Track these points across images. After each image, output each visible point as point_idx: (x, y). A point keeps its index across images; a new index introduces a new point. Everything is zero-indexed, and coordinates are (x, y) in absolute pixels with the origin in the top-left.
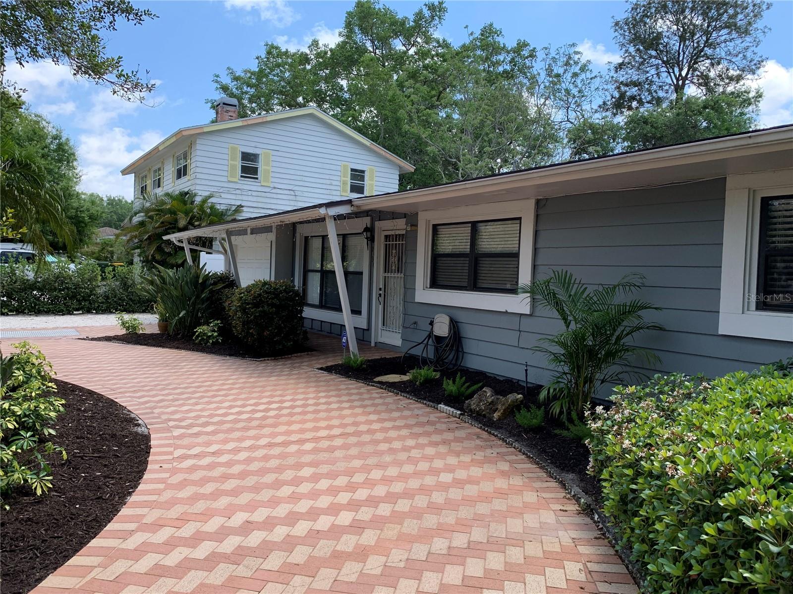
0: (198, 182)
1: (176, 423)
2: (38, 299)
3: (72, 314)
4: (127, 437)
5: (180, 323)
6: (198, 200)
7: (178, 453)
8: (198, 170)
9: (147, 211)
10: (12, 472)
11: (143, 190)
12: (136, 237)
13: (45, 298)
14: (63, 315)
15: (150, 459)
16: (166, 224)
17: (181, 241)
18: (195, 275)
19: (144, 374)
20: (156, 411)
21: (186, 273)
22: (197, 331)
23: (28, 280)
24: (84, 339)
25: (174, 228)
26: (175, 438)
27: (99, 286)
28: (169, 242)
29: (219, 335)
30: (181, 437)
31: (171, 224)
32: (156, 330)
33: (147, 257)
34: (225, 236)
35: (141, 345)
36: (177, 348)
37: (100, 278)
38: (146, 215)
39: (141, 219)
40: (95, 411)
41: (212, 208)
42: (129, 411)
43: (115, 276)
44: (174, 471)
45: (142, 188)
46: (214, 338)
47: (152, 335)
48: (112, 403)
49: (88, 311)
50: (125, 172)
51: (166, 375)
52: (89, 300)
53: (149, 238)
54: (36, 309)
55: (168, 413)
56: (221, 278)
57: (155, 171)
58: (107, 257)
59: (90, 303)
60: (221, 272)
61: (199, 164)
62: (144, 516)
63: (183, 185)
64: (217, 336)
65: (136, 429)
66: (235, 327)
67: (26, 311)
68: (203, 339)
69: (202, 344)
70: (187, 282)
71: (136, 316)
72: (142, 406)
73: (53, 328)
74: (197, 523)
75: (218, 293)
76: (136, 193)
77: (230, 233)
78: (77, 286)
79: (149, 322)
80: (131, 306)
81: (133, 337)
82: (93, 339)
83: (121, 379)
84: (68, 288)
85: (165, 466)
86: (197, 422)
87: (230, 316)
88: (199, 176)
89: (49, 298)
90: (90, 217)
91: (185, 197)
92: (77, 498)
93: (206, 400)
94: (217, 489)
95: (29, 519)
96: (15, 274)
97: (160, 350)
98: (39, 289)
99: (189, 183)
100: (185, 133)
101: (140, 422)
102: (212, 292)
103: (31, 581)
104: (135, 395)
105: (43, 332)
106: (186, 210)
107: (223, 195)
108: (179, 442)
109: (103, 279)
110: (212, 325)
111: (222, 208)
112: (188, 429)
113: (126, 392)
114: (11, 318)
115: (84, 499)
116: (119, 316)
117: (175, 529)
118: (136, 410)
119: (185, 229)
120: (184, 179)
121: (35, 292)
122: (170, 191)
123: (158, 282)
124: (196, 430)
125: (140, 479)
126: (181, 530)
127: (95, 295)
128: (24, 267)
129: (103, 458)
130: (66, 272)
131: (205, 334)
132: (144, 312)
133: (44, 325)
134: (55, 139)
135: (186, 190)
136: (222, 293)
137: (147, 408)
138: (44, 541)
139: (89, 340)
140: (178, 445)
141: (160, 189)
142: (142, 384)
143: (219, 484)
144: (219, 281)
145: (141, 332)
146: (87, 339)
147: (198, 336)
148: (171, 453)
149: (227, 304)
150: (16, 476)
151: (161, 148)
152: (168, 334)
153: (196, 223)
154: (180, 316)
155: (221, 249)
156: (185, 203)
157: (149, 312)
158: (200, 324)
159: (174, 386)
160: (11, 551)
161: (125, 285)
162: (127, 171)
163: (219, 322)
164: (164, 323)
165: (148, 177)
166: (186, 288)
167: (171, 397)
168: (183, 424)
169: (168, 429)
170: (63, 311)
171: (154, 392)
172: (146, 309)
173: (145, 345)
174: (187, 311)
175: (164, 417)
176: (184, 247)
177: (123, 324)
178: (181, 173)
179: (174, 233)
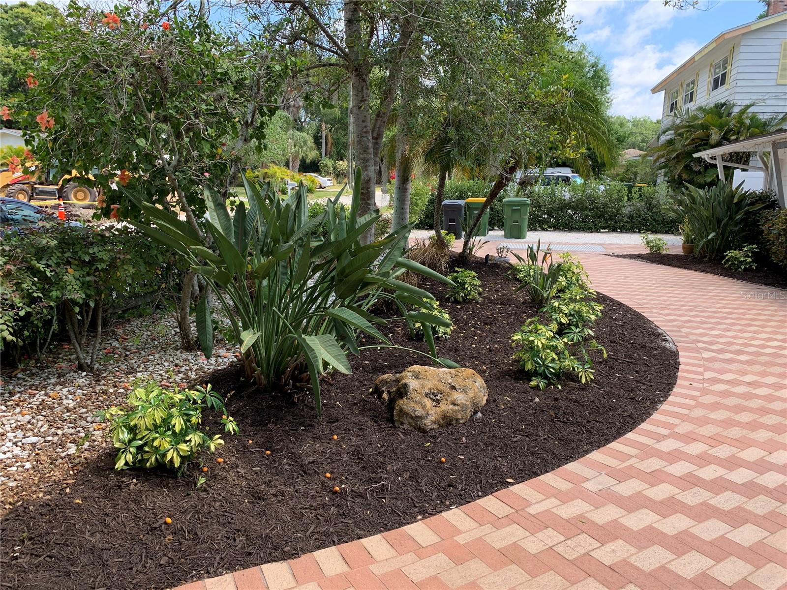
0: (738, 90)
1: (705, 345)
2: (571, 217)
3: (599, 232)
4: (656, 350)
5: (707, 245)
6: (736, 110)
7: (708, 375)
8: (740, 76)
9: (675, 128)
10: (564, 358)
11: (673, 107)
12: (663, 156)
13: (577, 217)
14: (591, 232)
15: (679, 374)
16: (696, 140)
17: (714, 158)
18: (730, 194)
19: (669, 293)
20: (684, 330)
21: (720, 192)
22: (727, 255)
23: (564, 200)
24: (610, 255)
25: (706, 144)
26: (704, 359)
27: (624, 206)
28: (700, 160)
29: (753, 261)
30: (711, 360)
31: (702, 140)
32: (680, 252)
33: (673, 177)
34: (769, 149)
35: (665, 265)
36: (704, 271)
37: (626, 198)
38: (675, 133)
39: (669, 137)
40: (625, 321)
41: (753, 118)
42: (656, 326)
43: (641, 196)
44: (705, 392)
45: (672, 104)
46: (747, 264)
47: (676, 256)
48: (639, 317)
49: (614, 230)
50: (655, 90)
51: (692, 296)
52: (615, 219)
53: (677, 157)
54: (569, 226)
55: (696, 334)
56: (760, 197)
57: (688, 85)
58: (631, 178)
59: (616, 222)
60: (761, 191)
61: (741, 70)
62: (676, 425)
63: (721, 95)
64: (751, 262)
65: (664, 344)
66: (774, 253)
67: (562, 228)
68: (733, 264)
69: (732, 269)
70: (719, 202)
71: (659, 236)
72: (669, 324)
73: (584, 244)
74: (732, 448)
75: (755, 215)
76: (666, 110)
77: (776, 146)
78: (605, 205)
79: (673, 243)
80: (654, 226)
81: (657, 257)
82: (618, 256)
83: (647, 296)
84: (597, 208)
85: (694, 384)
86: (730, 348)
87: (769, 240)
88: (740, 83)
89: (580, 217)
90: (618, 140)
91: (721, 109)
92: (613, 394)
93: (738, 327)
94: (754, 420)
95: (576, 401)
96: (555, 194)
97: (685, 271)
98: (573, 208)
99: (727, 93)
100: (726, 37)
101: (668, 338)
102: (747, 213)
103: (581, 451)
104: (661, 312)
105: (575, 246)
106: (721, 123)
107: (768, 102)
108: (710, 365)
109: (629, 199)
110: (746, 249)
111: (766, 117)
112: (719, 354)
113: (653, 308)
114: (550, 233)
115: (620, 397)
116: (643, 235)
117: (709, 447)
118: (665, 326)
119: (719, 144)
120: (721, 89)
121: (569, 211)
122: (703, 104)
123: (688, 202)
124: (728, 356)
125: (670, 391)
126: (714, 450)
127: (620, 214)
128: (562, 188)
129: (635, 364)
130: (596, 192)
131: (736, 259)
132: (667, 232)
133: (576, 241)
134: (593, 67)
135: (723, 101)
136: (760, 214)
137: (673, 326)
138: (588, 422)
139: (615, 256)
140: (708, 367)
141: (693, 103)
142: (668, 303)
143: (758, 416)
144: (757, 201)
145: (665, 252)
146: (613, 255)
147: (728, 261)
148: (701, 374)
149: (767, 227)
150: (567, 363)
151: (696, 59)
152: (694, 256)
153: (733, 138)
154: (709, 238)
155: (761, 165)
156: (720, 116)
157: (673, 233)
158: (730, 249)
159: (702, 309)
160: (564, 422)
161: (650, 206)
162: (656, 90)
163: (755, 246)
164: (689, 244)
165: (680, 92)
166: (718, 208)
167: (698, 319)
168: (714, 347)
169: (697, 350)
170: (591, 228)
171: (681, 312)
172: (669, 230)
173: (669, 265)
174: (717, 233)
175: (692, 338)
176: (716, 165)
177: (648, 243)
178: (718, 82)
179: (705, 150)
